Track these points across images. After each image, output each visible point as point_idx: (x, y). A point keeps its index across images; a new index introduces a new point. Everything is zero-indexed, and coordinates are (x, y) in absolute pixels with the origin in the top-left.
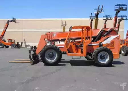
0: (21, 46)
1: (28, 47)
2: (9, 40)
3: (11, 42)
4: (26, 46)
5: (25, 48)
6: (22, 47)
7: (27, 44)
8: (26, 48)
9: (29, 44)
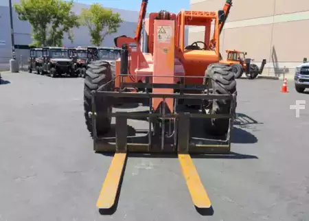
0: (260, 72)
1: (281, 77)
2: (230, 52)
3: (233, 60)
4: (278, 71)
5: (274, 78)
6: (263, 75)
7: (281, 66)
8: (277, 79)
9: (288, 65)
